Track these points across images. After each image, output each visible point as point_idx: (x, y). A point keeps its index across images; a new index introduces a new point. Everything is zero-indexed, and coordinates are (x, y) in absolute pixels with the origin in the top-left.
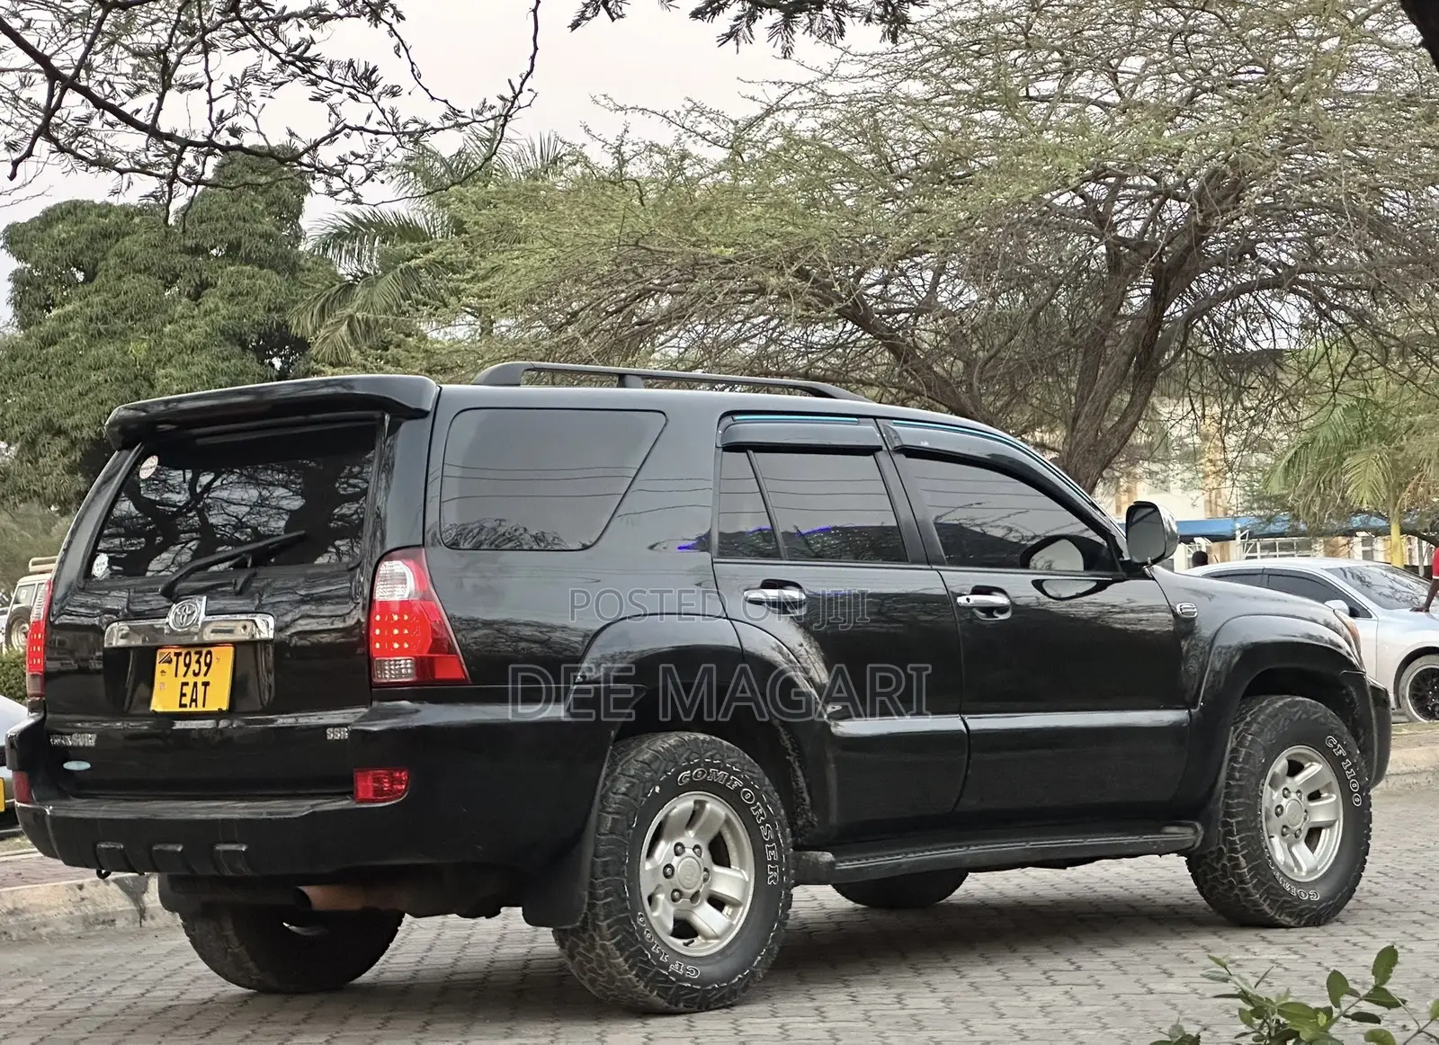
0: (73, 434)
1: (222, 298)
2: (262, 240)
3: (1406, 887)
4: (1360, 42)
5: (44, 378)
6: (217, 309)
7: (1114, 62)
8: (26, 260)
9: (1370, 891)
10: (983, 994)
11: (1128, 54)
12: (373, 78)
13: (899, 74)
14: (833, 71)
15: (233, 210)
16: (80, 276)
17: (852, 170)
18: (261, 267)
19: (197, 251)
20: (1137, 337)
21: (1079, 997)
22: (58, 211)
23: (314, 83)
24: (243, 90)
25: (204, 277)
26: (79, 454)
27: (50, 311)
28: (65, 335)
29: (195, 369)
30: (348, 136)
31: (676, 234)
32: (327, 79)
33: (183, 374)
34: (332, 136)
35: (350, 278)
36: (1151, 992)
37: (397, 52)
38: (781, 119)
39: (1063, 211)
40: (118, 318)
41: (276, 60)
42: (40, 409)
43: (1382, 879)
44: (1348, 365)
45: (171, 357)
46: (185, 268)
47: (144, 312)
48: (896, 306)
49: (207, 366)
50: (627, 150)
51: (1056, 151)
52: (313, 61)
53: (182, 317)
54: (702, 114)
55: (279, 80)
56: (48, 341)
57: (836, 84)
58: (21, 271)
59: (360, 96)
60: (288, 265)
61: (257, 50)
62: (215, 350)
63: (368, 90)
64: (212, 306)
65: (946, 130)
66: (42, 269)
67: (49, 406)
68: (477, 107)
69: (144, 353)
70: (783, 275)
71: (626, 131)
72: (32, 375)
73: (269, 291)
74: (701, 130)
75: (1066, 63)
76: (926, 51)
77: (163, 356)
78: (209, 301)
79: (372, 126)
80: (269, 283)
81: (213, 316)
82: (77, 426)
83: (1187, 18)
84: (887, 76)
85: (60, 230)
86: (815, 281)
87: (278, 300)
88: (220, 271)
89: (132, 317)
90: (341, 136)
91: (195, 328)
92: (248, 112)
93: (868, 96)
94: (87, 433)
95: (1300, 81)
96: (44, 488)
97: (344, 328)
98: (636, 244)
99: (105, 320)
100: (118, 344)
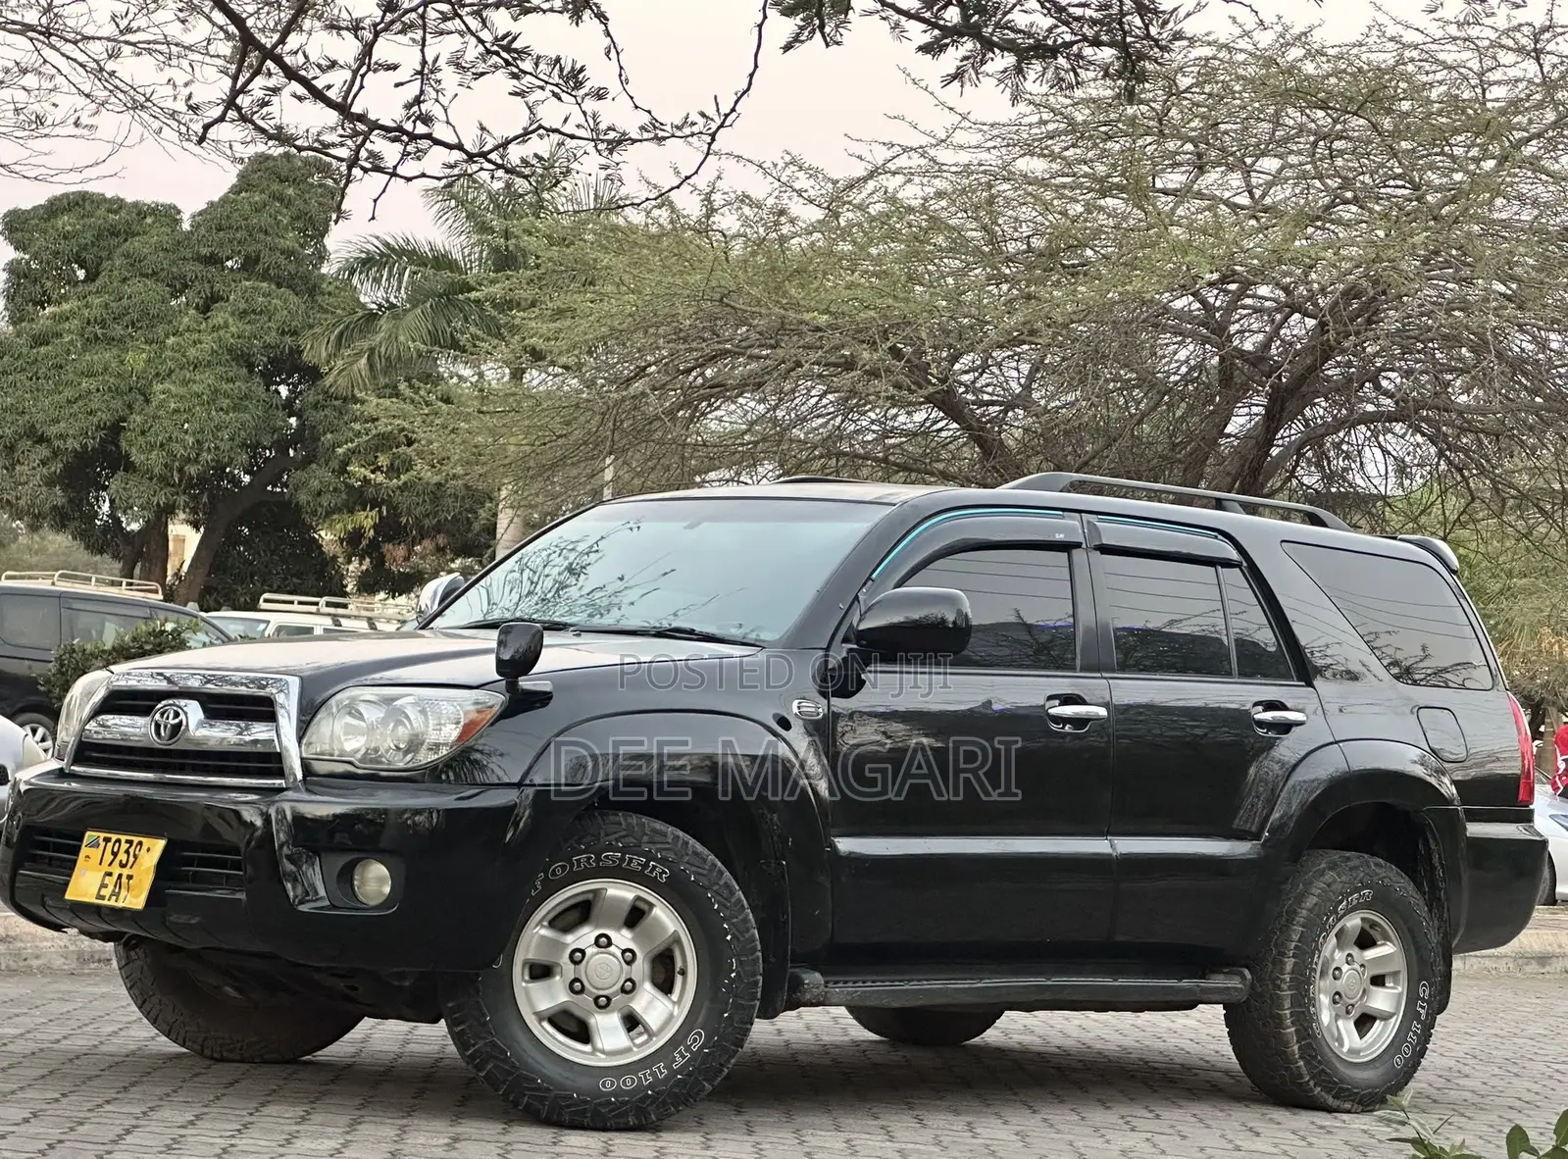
0: (56, 443)
1: (233, 314)
2: (283, 257)
3: (1496, 1071)
4: (1520, 167)
5: (31, 379)
6: (226, 325)
7: (1249, 161)
8: (24, 250)
9: (1459, 1072)
10: (1058, 1132)
11: (1264, 154)
12: (581, 76)
13: (1018, 148)
14: (948, 137)
15: (255, 221)
16: (81, 274)
17: (959, 245)
18: (279, 286)
19: (213, 260)
20: (1243, 458)
21: (1162, 1146)
22: (65, 201)
23: (515, 76)
24: (433, 77)
25: (215, 289)
26: (60, 465)
27: (44, 309)
28: (59, 335)
29: (195, 388)
30: (541, 137)
31: (766, 294)
32: (531, 74)
33: (182, 391)
34: (524, 136)
35: (374, 306)
36: (1238, 1149)
37: (608, 54)
38: (885, 183)
39: (1180, 315)
40: (118, 324)
41: (481, 48)
42: (23, 412)
43: (1471, 1061)
44: (1462, 514)
45: (171, 371)
46: (196, 277)
47: (147, 322)
48: (986, 397)
49: (209, 386)
50: (718, 199)
51: (1184, 248)
52: (523, 53)
53: (188, 330)
54: (801, 169)
55: (480, 70)
56: (41, 340)
57: (950, 152)
58: (19, 262)
59: (564, 96)
60: (309, 286)
61: (462, 36)
62: (220, 369)
63: (573, 89)
64: (221, 322)
65: (1064, 213)
66: (41, 262)
67: (34, 410)
68: (678, 122)
69: (142, 363)
70: (876, 350)
71: (719, 177)
72: (18, 376)
73: (285, 312)
74: (797, 186)
75: (1200, 156)
76: (1051, 127)
77: (162, 369)
78: (219, 316)
79: (569, 129)
80: (286, 304)
81: (222, 332)
82: (61, 435)
83: (1335, 121)
84: (1004, 151)
85: (65, 222)
86: (908, 361)
87: (294, 323)
88: (233, 285)
89: (133, 324)
90: (534, 136)
91: (201, 343)
92: (437, 101)
93: (982, 168)
94: (72, 444)
95: (1453, 200)
96: (17, 499)
97: (364, 361)
98: (721, 300)
99: (103, 324)
100: (115, 351)
